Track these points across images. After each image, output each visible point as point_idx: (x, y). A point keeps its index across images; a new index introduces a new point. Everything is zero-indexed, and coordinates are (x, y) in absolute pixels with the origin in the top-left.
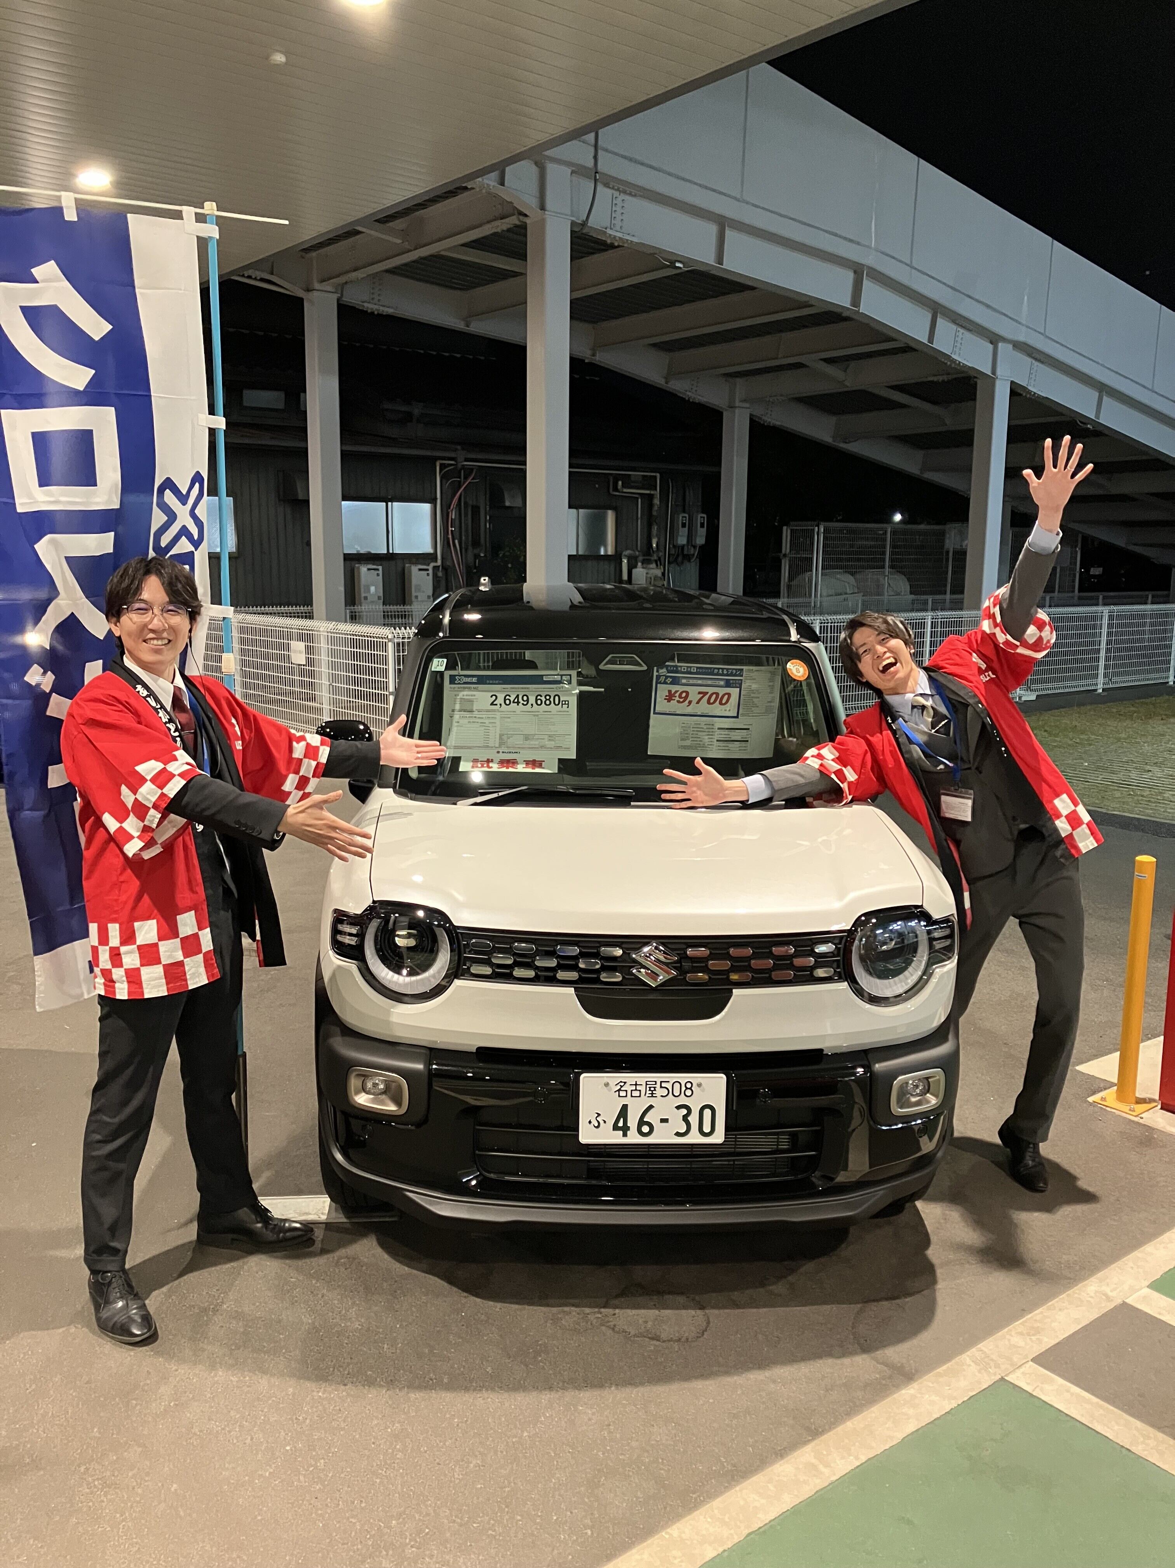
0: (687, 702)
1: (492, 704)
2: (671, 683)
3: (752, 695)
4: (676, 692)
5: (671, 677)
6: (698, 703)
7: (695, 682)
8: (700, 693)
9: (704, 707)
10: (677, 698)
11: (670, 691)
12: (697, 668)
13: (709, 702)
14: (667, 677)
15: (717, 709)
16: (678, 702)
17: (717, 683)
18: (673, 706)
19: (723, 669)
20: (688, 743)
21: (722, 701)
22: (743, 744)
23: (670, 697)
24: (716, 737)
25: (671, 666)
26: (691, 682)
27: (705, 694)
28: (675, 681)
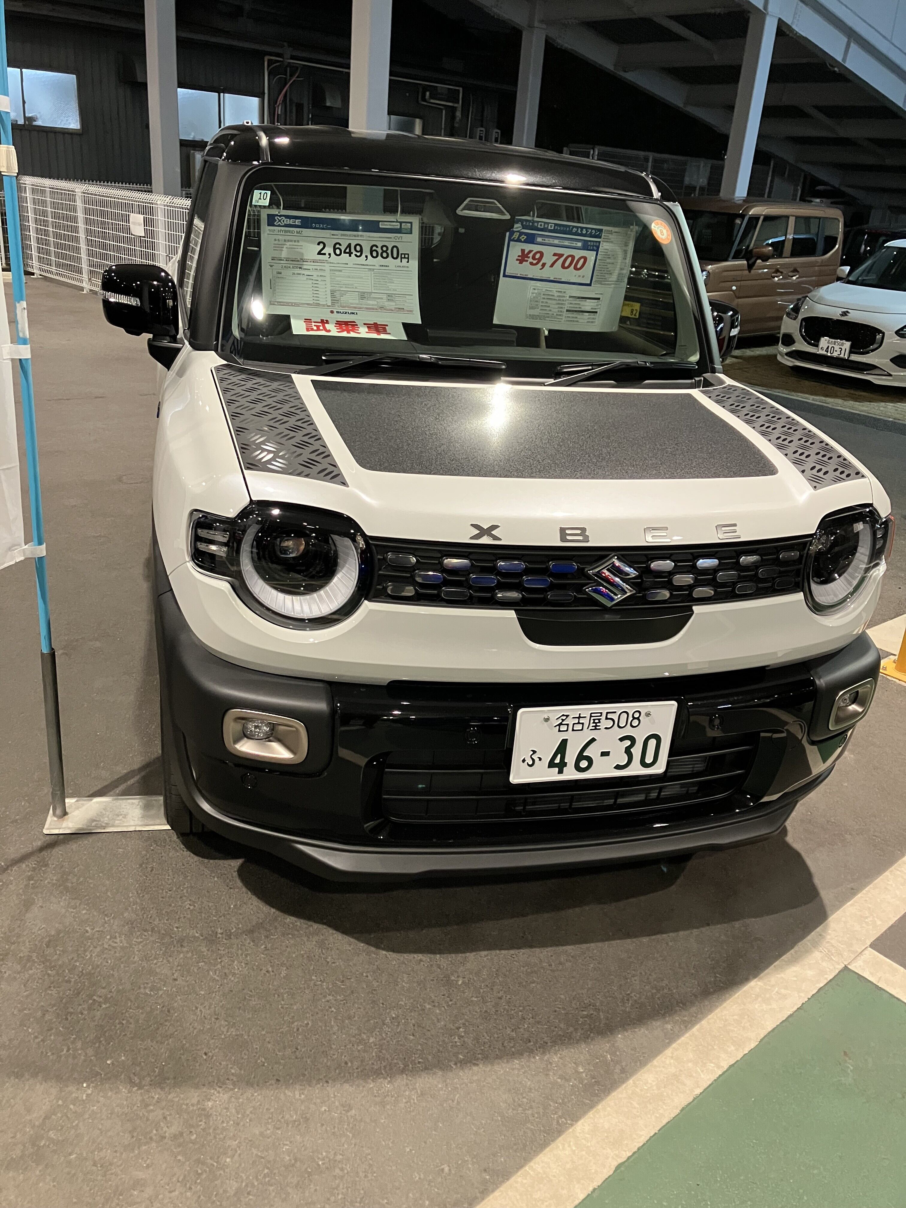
0: (541, 263)
1: (319, 253)
2: (525, 242)
3: (608, 261)
4: (530, 252)
5: (526, 234)
6: (552, 266)
7: (551, 241)
8: (555, 255)
9: (557, 272)
10: (530, 260)
11: (523, 251)
12: (556, 225)
13: (563, 266)
14: (521, 234)
15: (571, 275)
16: (531, 264)
17: (574, 244)
18: (526, 269)
19: (582, 228)
20: (536, 312)
21: (576, 264)
22: (592, 316)
23: (523, 258)
24: (567, 307)
25: (527, 221)
26: (547, 241)
27: (561, 256)
28: (531, 239)
